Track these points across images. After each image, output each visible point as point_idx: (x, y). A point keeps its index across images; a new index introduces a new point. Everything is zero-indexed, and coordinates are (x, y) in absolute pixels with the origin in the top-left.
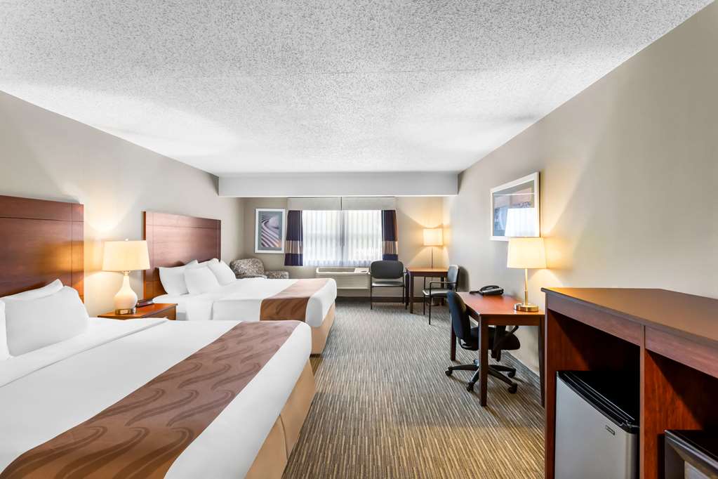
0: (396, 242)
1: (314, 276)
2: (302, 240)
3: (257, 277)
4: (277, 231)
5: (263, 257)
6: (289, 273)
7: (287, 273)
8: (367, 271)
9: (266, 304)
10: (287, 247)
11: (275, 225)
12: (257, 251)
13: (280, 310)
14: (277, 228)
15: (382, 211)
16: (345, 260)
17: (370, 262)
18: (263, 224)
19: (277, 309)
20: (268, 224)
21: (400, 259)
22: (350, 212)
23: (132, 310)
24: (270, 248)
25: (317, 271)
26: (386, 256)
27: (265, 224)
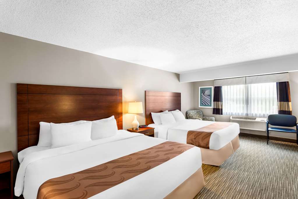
0: (290, 103)
1: (229, 121)
2: (222, 101)
3: (198, 119)
4: (209, 97)
5: (202, 110)
6: (215, 117)
7: (214, 118)
8: (266, 120)
9: (190, 133)
10: (214, 105)
11: (208, 94)
12: (200, 107)
13: (197, 137)
14: (209, 96)
15: (277, 83)
16: (249, 113)
17: (267, 114)
18: (202, 94)
19: (195, 136)
20: (205, 94)
21: (293, 114)
22: (253, 85)
23: (137, 129)
24: (206, 105)
25: (231, 118)
26: (281, 112)
27: (203, 94)
